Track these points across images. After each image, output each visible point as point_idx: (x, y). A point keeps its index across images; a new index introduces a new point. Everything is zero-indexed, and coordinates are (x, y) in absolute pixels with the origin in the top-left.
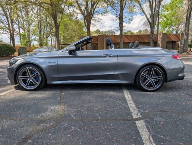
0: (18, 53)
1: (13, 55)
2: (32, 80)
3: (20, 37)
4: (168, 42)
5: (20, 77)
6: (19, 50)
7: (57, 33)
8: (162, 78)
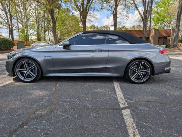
0: (17, 47)
1: (11, 49)
2: (29, 72)
3: (19, 31)
4: (159, 38)
5: (18, 70)
6: (17, 44)
7: (54, 28)
8: (150, 71)
